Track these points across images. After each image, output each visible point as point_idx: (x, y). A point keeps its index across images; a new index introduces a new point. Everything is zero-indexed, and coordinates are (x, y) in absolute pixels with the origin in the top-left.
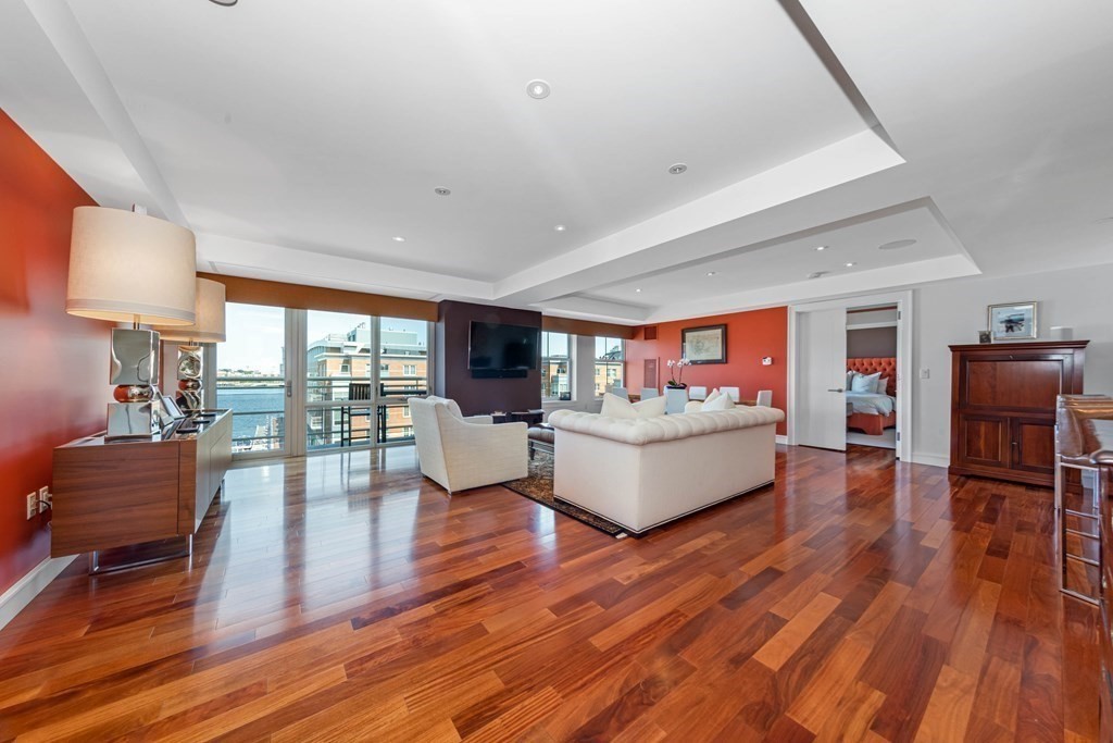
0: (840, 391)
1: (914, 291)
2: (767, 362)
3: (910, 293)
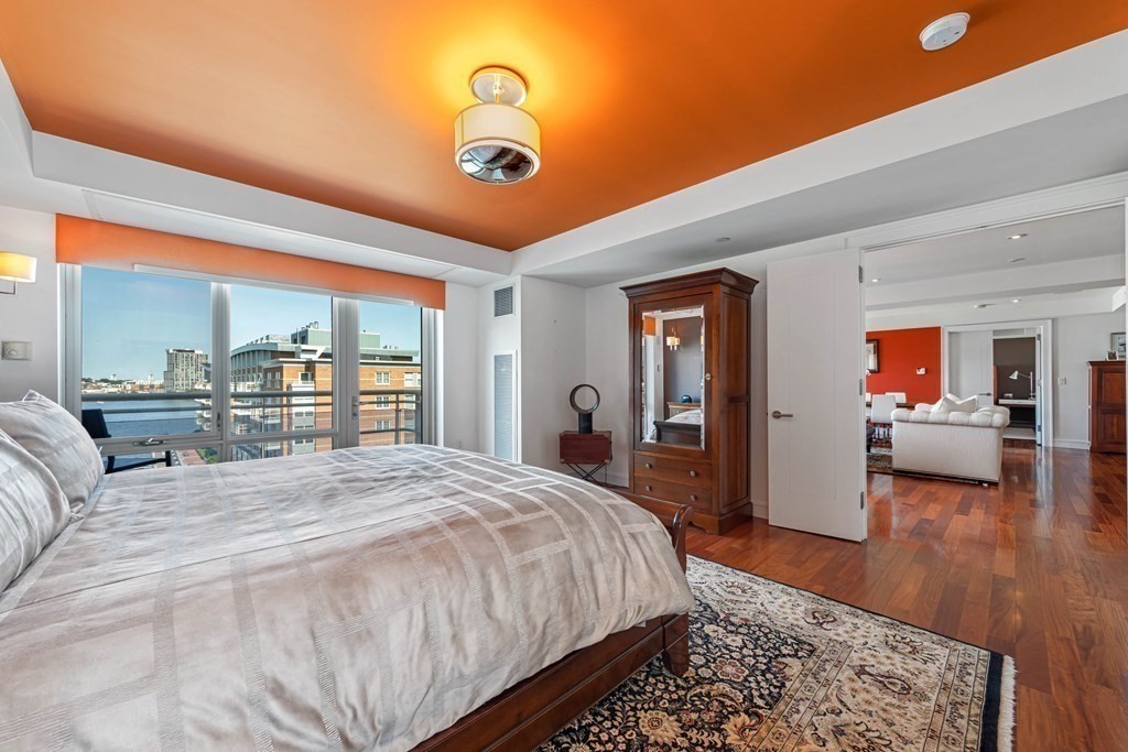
0: (989, 394)
1: (1053, 320)
2: (922, 371)
3: (1050, 321)
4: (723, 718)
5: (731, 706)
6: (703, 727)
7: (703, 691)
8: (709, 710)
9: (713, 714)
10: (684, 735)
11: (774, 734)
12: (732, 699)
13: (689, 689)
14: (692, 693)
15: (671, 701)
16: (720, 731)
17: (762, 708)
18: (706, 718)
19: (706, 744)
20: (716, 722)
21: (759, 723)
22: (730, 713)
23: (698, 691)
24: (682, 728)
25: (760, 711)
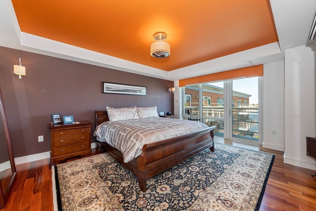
4: (124, 195)
5: (127, 198)
6: (122, 190)
7: (134, 194)
8: (127, 193)
9: (126, 193)
10: (122, 187)
11: (115, 203)
12: (129, 198)
13: (136, 191)
14: (134, 191)
15: (132, 187)
16: (120, 193)
17: (124, 204)
18: (125, 192)
19: (118, 190)
20: (123, 193)
21: (119, 202)
22: (125, 197)
23: (134, 192)
24: (124, 187)
25: (123, 204)
